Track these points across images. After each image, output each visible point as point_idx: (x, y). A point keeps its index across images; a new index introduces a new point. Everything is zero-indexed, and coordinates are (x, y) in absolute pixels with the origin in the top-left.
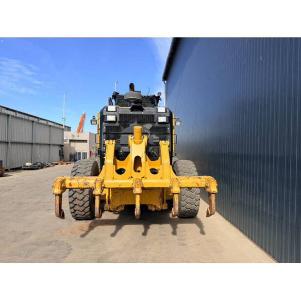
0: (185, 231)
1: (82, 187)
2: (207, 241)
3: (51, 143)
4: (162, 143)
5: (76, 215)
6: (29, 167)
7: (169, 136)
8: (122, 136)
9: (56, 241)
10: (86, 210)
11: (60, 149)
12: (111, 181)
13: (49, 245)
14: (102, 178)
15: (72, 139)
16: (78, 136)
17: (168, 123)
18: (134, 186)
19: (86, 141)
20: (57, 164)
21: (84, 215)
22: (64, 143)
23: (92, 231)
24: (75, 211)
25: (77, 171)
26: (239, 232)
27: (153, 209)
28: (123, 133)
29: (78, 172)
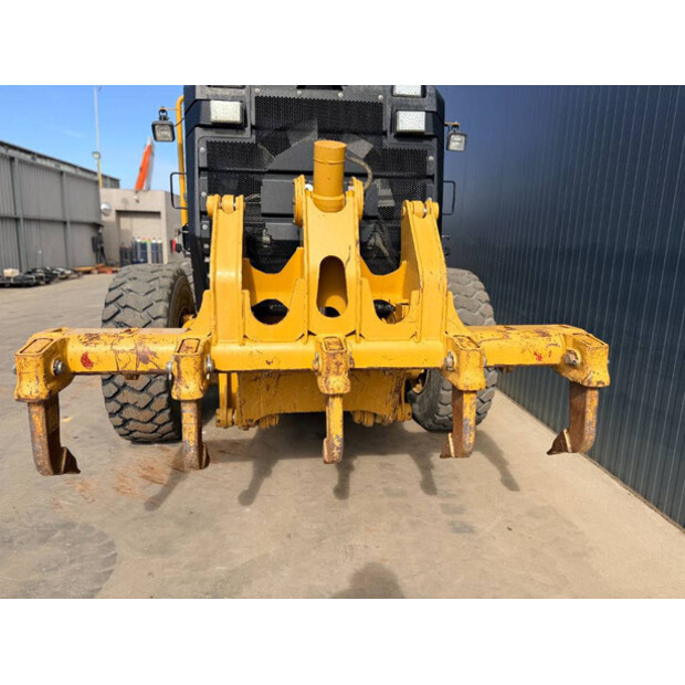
0: (455, 477)
1: (132, 367)
2: (531, 514)
3: (68, 219)
4: (413, 208)
5: (131, 432)
6: (12, 281)
7: (432, 186)
8: (266, 181)
9: (68, 525)
10: (159, 420)
11: (94, 234)
12: (235, 348)
13: (44, 541)
14: (204, 338)
15: (122, 208)
16: (137, 201)
17: (429, 138)
18: (321, 366)
19: (157, 214)
20: (88, 272)
21: (155, 431)
22: (104, 218)
23: (180, 484)
24: (126, 422)
25: (122, 302)
26: (607, 477)
27: (369, 422)
28: (272, 172)
29: (126, 306)
